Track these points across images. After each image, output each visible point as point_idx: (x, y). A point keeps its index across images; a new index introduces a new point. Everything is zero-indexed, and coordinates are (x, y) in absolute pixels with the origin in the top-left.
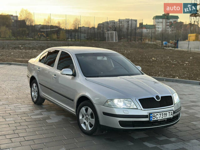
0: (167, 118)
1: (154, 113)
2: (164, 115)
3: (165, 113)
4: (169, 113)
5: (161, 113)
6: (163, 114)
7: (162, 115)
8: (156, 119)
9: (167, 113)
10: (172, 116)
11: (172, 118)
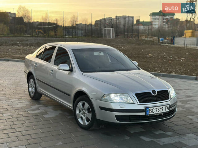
1: (150, 107)
2: (160, 110)
4: (166, 107)
5: (157, 107)
7: (158, 109)
8: (152, 113)
9: (164, 107)
10: (168, 110)
11: (168, 112)
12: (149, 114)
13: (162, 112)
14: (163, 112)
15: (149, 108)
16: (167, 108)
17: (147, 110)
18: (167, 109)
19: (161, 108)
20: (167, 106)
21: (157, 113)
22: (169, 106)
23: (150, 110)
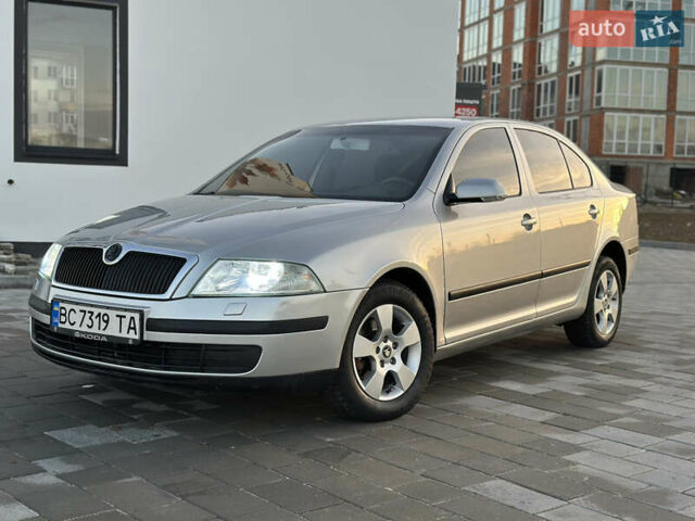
0: (108, 337)
1: (63, 301)
2: (96, 321)
3: (103, 311)
4: (121, 317)
5: (88, 309)
6: (92, 313)
7: (88, 315)
8: (67, 326)
9: (112, 314)
10: (133, 336)
11: (130, 342)
12: (60, 325)
13: (101, 332)
14: (108, 332)
15: (61, 305)
16: (126, 322)
17: (56, 308)
18: (130, 328)
19: (99, 315)
20: (129, 315)
21: (84, 328)
22: (137, 316)
23: (63, 311)
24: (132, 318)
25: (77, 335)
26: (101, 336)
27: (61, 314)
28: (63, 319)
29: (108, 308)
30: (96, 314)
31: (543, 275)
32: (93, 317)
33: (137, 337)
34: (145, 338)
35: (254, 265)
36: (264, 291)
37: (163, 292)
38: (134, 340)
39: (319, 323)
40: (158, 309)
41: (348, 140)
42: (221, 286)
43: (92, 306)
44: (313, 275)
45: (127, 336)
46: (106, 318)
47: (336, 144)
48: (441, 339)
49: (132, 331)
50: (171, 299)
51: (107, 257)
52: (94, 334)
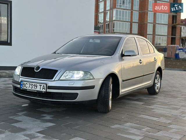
0: (37, 91)
1: (24, 81)
2: (33, 87)
3: (35, 84)
4: (40, 85)
5: (31, 83)
6: (32, 84)
7: (31, 85)
8: (25, 88)
9: (38, 85)
10: (44, 90)
11: (43, 92)
12: (23, 88)
13: (35, 89)
14: (37, 89)
15: (23, 82)
17: (22, 83)
18: (43, 88)
19: (34, 85)
21: (30, 88)
22: (45, 85)
23: (24, 84)
24: (44, 86)
25: (28, 90)
26: (35, 90)
27: (23, 85)
28: (24, 86)
29: (37, 83)
30: (33, 85)
31: (144, 76)
32: (33, 86)
33: (45, 91)
34: (47, 91)
35: (76, 72)
36: (78, 79)
37: (52, 79)
38: (44, 91)
39: (93, 87)
40: (51, 83)
41: (94, 40)
42: (67, 77)
43: (32, 82)
44: (91, 75)
45: (42, 90)
46: (36, 86)
47: (91, 41)
48: (120, 92)
49: (44, 89)
50: (54, 81)
51: (36, 70)
52: (33, 90)
